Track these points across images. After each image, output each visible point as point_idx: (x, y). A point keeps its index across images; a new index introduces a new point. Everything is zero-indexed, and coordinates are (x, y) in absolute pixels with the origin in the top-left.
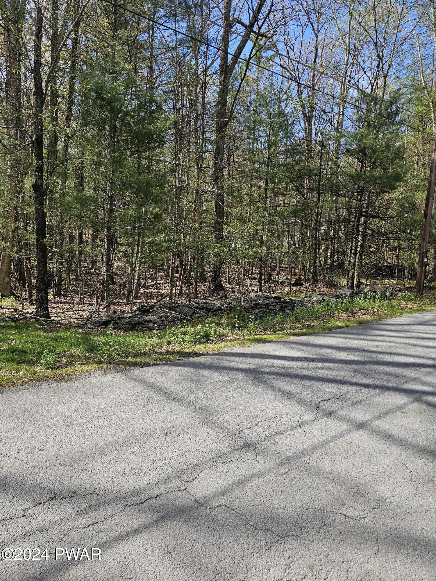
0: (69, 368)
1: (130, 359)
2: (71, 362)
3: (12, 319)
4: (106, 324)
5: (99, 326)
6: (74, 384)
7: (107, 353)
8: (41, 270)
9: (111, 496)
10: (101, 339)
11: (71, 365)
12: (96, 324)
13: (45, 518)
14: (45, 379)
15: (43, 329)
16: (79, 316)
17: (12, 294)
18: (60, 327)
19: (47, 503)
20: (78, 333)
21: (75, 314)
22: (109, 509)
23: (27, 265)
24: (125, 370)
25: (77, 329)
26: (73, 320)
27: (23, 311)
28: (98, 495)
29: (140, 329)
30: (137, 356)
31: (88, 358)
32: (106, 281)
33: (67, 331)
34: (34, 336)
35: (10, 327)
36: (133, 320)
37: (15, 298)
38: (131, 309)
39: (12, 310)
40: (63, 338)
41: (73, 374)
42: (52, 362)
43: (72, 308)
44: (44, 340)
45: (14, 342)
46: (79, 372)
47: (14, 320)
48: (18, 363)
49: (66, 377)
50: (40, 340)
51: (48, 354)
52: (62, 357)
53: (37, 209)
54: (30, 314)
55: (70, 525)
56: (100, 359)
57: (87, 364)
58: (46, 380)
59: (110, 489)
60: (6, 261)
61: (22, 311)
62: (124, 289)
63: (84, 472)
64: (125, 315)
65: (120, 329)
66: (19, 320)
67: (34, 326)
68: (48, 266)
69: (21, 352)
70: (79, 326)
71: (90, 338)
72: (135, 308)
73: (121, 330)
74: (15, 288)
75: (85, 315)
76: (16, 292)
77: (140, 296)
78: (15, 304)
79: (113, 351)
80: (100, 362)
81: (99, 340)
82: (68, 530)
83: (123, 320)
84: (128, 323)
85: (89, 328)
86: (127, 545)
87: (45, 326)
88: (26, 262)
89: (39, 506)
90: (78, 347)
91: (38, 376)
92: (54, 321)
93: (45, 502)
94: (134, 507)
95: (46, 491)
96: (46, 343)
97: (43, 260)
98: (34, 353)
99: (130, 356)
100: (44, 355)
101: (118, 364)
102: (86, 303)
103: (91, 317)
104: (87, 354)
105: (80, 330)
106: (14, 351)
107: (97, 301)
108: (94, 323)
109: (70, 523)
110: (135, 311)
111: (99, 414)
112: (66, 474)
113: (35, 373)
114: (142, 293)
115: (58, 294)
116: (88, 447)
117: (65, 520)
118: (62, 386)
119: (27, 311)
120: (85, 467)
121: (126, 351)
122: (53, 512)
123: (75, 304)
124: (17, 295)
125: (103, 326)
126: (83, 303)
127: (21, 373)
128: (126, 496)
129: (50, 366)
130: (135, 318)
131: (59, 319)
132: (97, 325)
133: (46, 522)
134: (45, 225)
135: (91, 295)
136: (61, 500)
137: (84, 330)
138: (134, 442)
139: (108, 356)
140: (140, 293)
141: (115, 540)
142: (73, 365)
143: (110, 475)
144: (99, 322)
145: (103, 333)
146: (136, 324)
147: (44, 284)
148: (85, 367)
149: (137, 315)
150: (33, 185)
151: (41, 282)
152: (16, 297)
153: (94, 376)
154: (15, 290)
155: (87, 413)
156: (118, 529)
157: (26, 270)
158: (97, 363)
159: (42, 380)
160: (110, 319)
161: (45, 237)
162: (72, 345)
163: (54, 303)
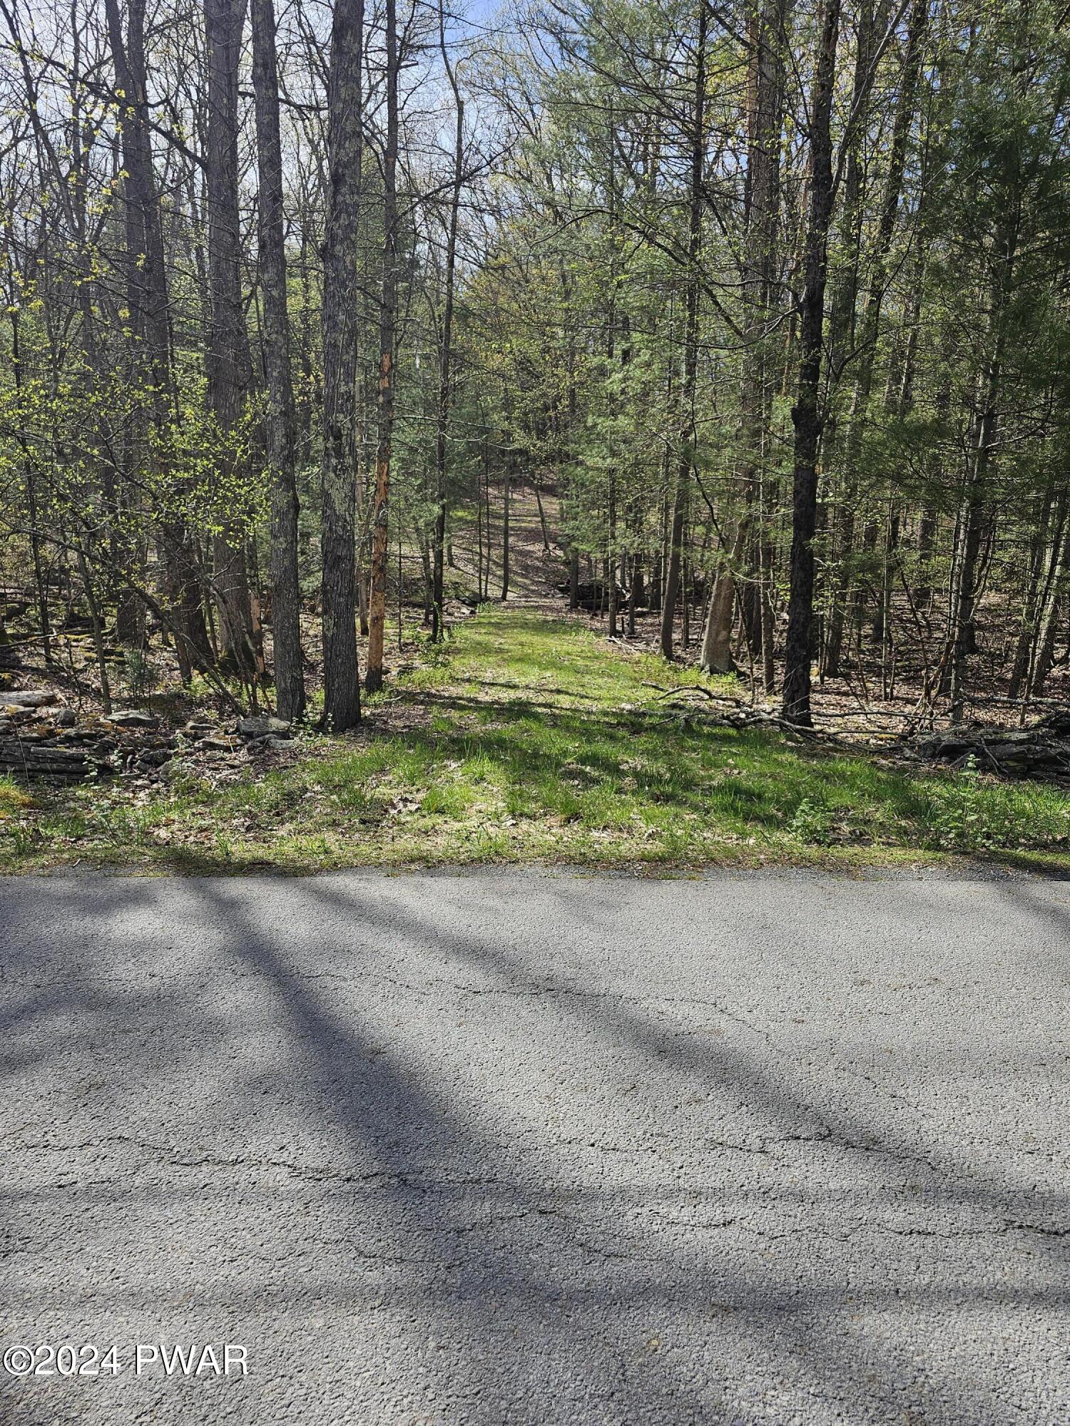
0: (857, 849)
1: (1020, 852)
2: (861, 835)
3: (732, 721)
4: (953, 752)
5: (933, 756)
6: (871, 888)
7: (956, 827)
8: (800, 613)
9: (971, 1184)
10: (938, 790)
11: (861, 841)
12: (925, 750)
13: (808, 1174)
14: (802, 863)
15: (797, 750)
16: (879, 727)
17: (733, 668)
18: (836, 751)
19: (810, 1143)
20: (880, 769)
21: (870, 721)
22: (965, 1214)
23: (766, 603)
24: (1008, 879)
25: (875, 759)
26: (865, 737)
27: (755, 706)
28: (933, 1169)
29: (1049, 777)
30: (1044, 846)
31: (906, 833)
32: (958, 643)
33: (851, 760)
34: (780, 764)
35: (727, 739)
36: (1029, 750)
37: (738, 676)
38: (1022, 721)
39: (730, 703)
40: (842, 776)
41: (868, 863)
42: (819, 829)
43: (862, 708)
44: (800, 775)
45: (736, 772)
46: (883, 863)
47: (737, 724)
48: (746, 820)
49: (851, 868)
50: (790, 774)
51: (812, 808)
52: (841, 820)
53: (798, 469)
54: (769, 713)
55: (864, 1212)
56: (938, 839)
57: (903, 846)
58: (805, 866)
59: (966, 1166)
60: (723, 594)
61: (751, 707)
62: (1001, 665)
63: (897, 1102)
64: (1007, 735)
65: (991, 769)
66: (745, 725)
67: (776, 742)
68: (814, 603)
69: (751, 796)
70: (879, 751)
71: (909, 784)
72: (1034, 719)
73: (995, 774)
74: (738, 654)
75: (894, 728)
76: (738, 664)
77: (1050, 688)
78: (736, 690)
79: (972, 824)
80: (938, 847)
81: (933, 791)
82: (862, 1224)
83: (1000, 748)
84: (1012, 757)
85: (907, 759)
86: (1015, 1322)
87: (801, 743)
88: (765, 595)
89: (794, 1143)
90: (879, 803)
91: (789, 854)
92: (820, 735)
93: (808, 1140)
94: (1031, 1233)
95: (808, 1114)
96: (804, 782)
97: (805, 589)
98: (778, 802)
99: (1021, 844)
100: (801, 807)
101: (987, 860)
102: (898, 698)
103: (911, 733)
104: (903, 823)
105: (884, 762)
106: (736, 790)
107: (928, 694)
108: (919, 747)
109: (863, 1207)
110: (1038, 726)
111: (936, 974)
112: (853, 1092)
113: (781, 846)
114: (1055, 680)
115: (830, 672)
116: (909, 1047)
117: (853, 1196)
118: (841, 886)
119: (761, 707)
120: (901, 1092)
121: (1011, 830)
122: (825, 1166)
123: (870, 698)
124: (742, 670)
125: (944, 759)
126: (889, 697)
127: (752, 841)
128: (1011, 1200)
129: (814, 837)
130: (1036, 744)
131: (833, 730)
132: (929, 752)
133: (810, 1184)
134: (816, 504)
135: (912, 677)
136: (844, 1148)
137: (894, 763)
138: (1033, 1069)
139: (958, 835)
140: (1049, 679)
141: (980, 1295)
142: (868, 843)
143: (967, 1132)
144: (935, 746)
145: (942, 776)
146: (1037, 761)
147: (803, 647)
148: (899, 853)
149: (1042, 736)
150: (793, 411)
151: (796, 641)
152: (740, 674)
153: (920, 879)
154: (736, 658)
155: (905, 966)
156: (987, 1272)
157: (764, 614)
158: (928, 848)
159: (796, 864)
160: (963, 742)
161: (811, 534)
162: (863, 795)
163: (821, 692)
